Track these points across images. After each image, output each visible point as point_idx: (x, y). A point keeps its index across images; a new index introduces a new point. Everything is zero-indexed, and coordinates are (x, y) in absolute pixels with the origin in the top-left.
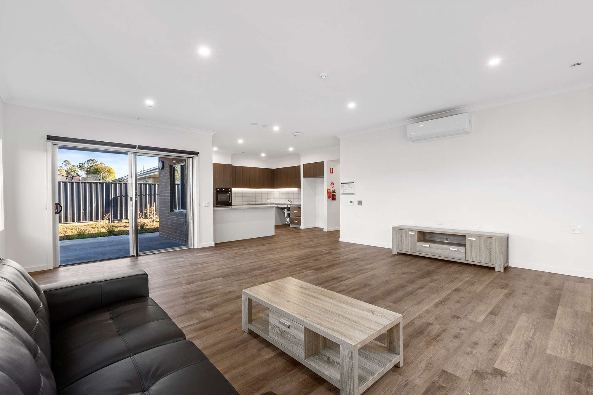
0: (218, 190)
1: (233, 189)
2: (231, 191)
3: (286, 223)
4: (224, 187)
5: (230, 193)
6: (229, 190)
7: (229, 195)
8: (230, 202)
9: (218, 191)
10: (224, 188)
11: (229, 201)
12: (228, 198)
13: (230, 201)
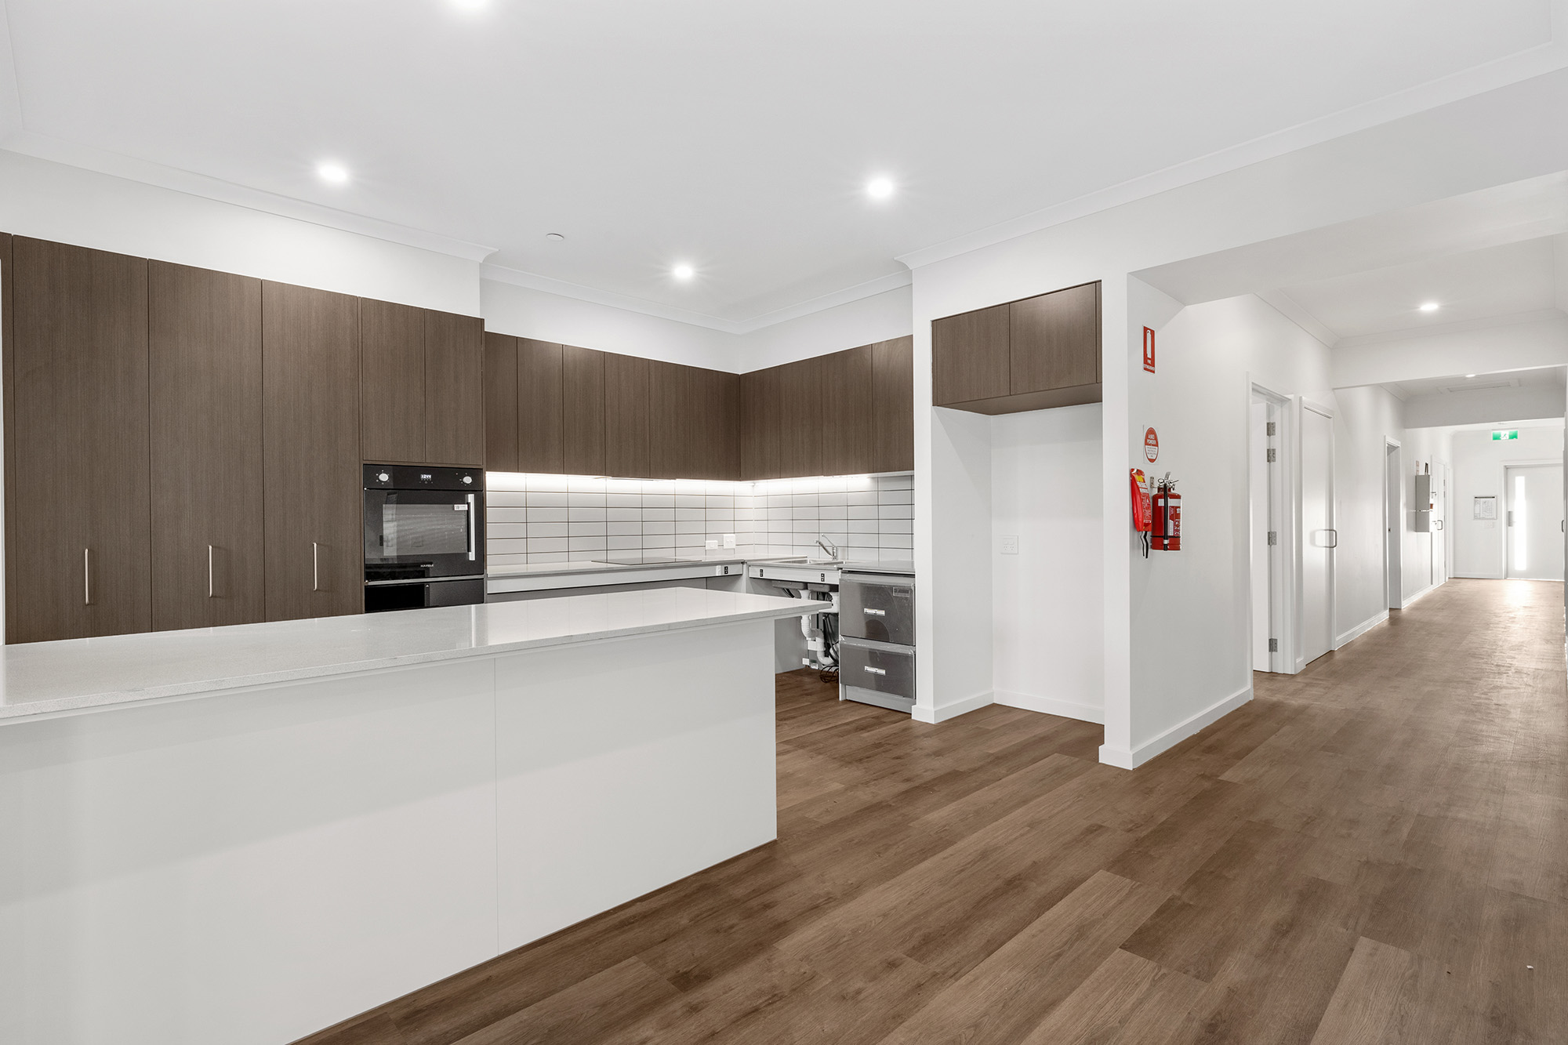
0: (384, 477)
1: (494, 480)
2: (479, 489)
3: (806, 662)
4: (430, 461)
5: (471, 498)
6: (468, 480)
7: (468, 512)
8: (472, 556)
9: (383, 488)
10: (427, 470)
11: (464, 549)
12: (463, 530)
13: (469, 550)
